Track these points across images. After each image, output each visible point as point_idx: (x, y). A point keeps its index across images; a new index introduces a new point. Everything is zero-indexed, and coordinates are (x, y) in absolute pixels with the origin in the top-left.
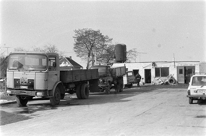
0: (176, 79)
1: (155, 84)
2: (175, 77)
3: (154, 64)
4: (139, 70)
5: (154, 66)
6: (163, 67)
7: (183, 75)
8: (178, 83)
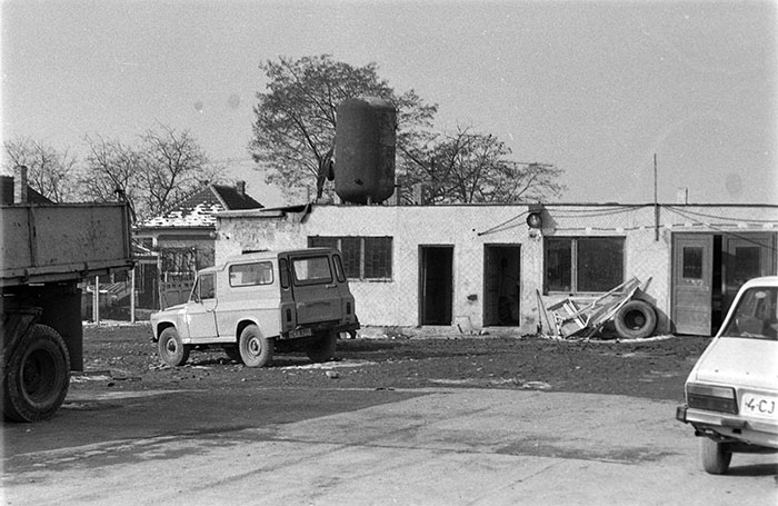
0: (663, 305)
1: (539, 330)
2: (660, 295)
3: (538, 215)
4: (456, 251)
5: (540, 226)
6: (589, 232)
7: (703, 285)
8: (673, 330)
